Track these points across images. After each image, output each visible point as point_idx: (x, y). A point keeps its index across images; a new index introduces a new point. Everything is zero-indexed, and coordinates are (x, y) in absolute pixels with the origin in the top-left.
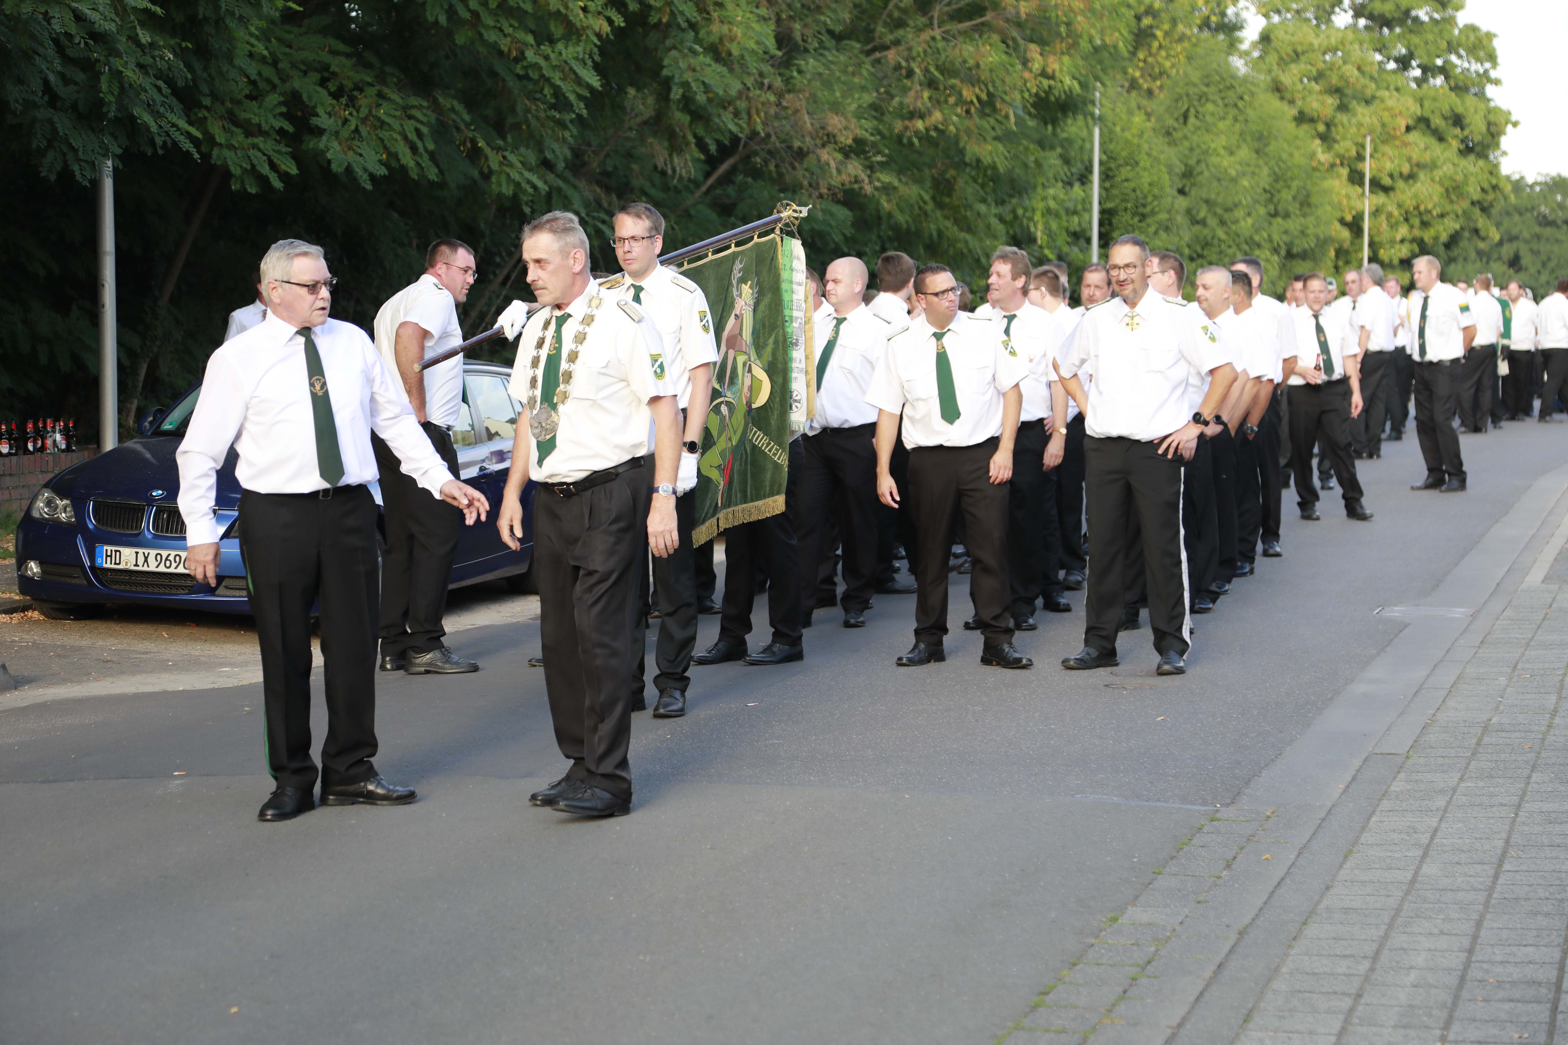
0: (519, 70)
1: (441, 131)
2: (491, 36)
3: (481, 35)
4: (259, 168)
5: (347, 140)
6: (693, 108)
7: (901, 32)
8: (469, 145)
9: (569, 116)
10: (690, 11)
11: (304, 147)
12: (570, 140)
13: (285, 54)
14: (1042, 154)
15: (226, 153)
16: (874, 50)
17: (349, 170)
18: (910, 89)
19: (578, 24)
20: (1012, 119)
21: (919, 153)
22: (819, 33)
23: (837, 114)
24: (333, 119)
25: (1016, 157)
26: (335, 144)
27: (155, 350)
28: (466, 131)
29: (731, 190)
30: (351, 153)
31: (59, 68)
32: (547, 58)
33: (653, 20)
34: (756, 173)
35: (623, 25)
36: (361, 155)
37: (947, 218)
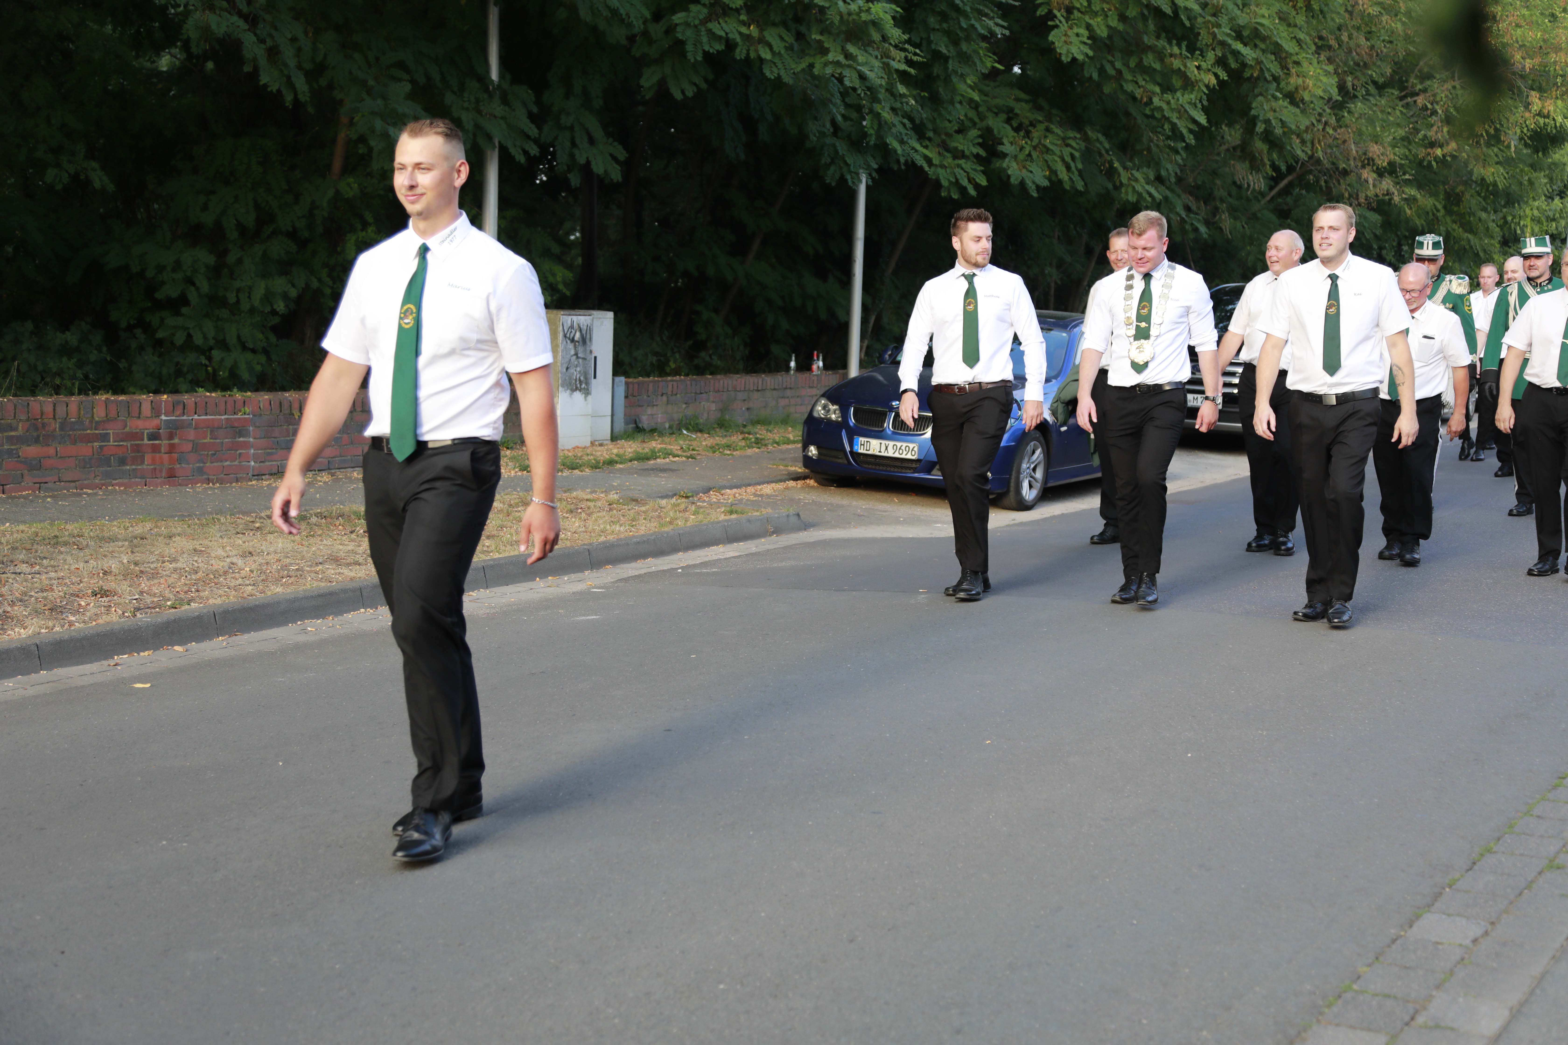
0: (1148, 112)
1: (1088, 154)
2: (1129, 87)
3: (1122, 86)
4: (961, 181)
5: (1023, 161)
6: (1272, 138)
7: (1428, 83)
8: (1107, 165)
9: (1180, 145)
10: (1274, 67)
11: (992, 166)
12: (1180, 161)
13: (984, 101)
14: (1535, 175)
15: (940, 171)
16: (1405, 97)
17: (1022, 183)
18: (1432, 126)
19: (1193, 79)
20: (1513, 149)
21: (1435, 173)
22: (1366, 83)
23: (1376, 143)
24: (1013, 147)
25: (1513, 176)
26: (1014, 164)
27: (881, 306)
28: (1106, 155)
29: (1289, 199)
30: (1024, 170)
31: (843, 112)
32: (1168, 103)
33: (1247, 74)
34: (1308, 187)
35: (1226, 78)
36: (1031, 172)
37: (1454, 222)
